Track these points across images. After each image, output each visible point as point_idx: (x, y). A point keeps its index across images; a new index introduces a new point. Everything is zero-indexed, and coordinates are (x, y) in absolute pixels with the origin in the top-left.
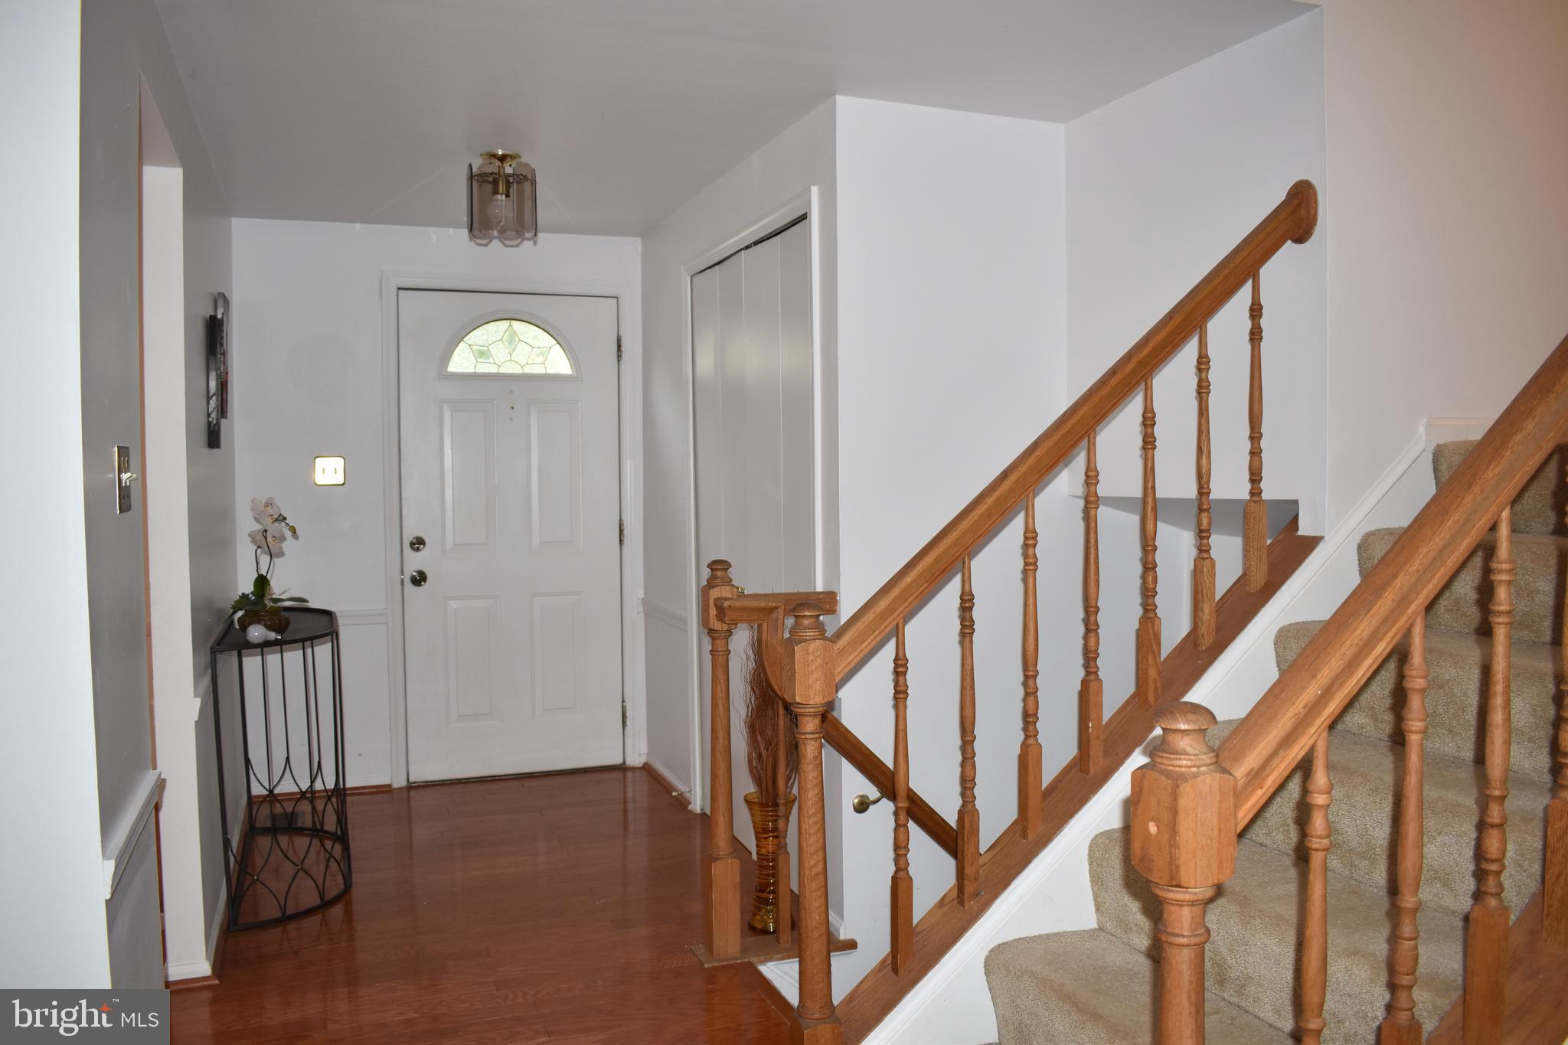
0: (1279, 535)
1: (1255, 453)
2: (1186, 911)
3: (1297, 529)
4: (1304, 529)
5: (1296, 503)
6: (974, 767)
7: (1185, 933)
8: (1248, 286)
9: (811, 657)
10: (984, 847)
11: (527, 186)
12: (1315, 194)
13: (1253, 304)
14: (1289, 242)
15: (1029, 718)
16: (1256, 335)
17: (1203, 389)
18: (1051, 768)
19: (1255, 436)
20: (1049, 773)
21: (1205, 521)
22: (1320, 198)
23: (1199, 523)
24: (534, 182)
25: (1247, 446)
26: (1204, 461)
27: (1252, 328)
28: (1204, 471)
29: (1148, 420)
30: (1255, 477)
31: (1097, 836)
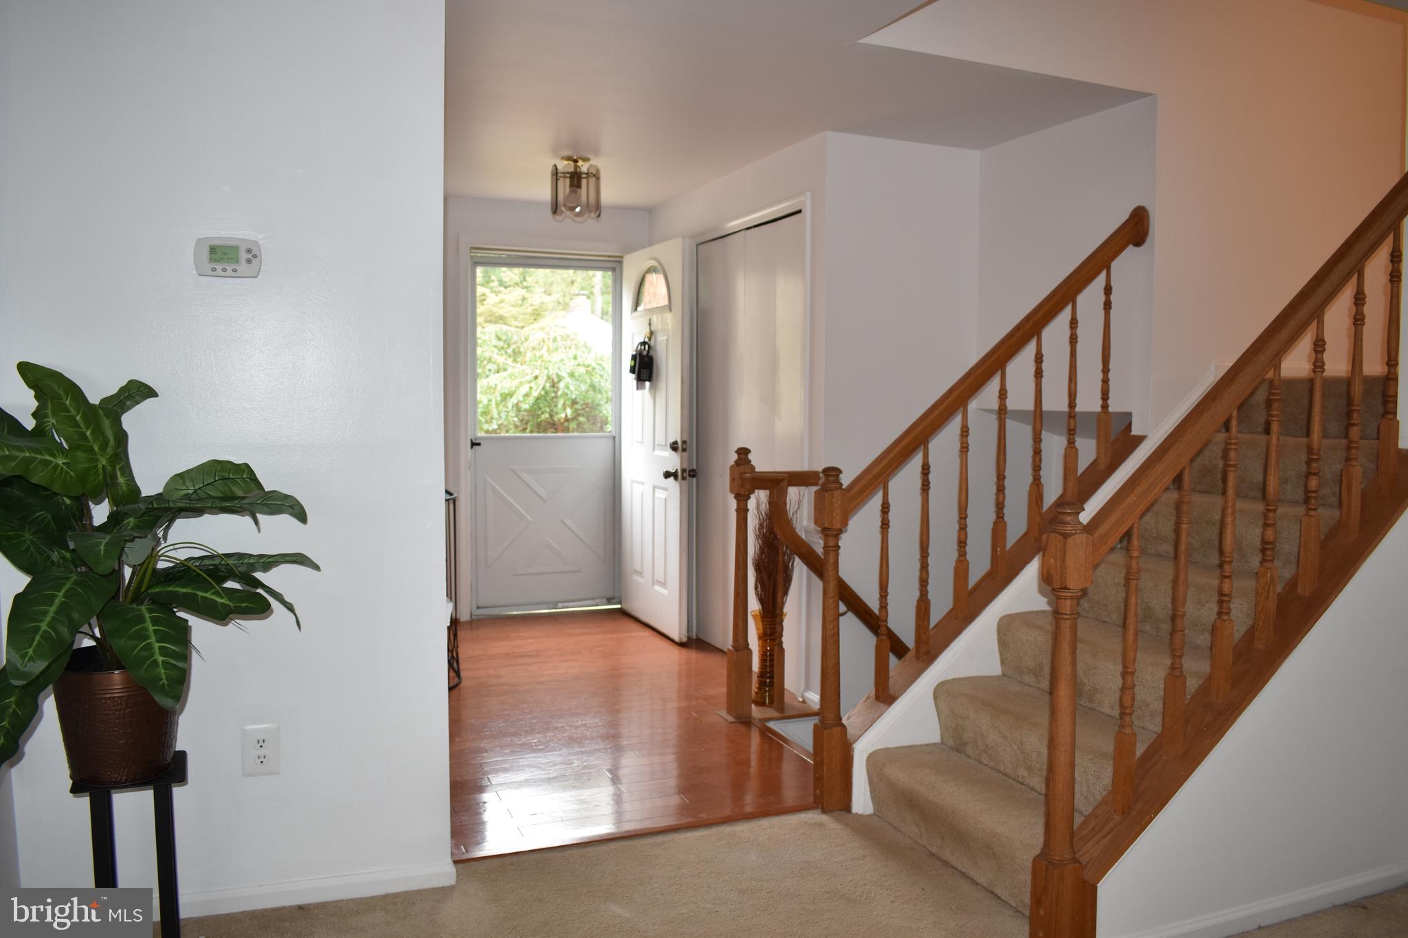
0: (1119, 434)
1: (1105, 381)
2: (1069, 602)
3: (1130, 430)
4: (1135, 431)
5: (1130, 414)
6: (928, 573)
7: (1068, 613)
8: (1103, 274)
9: (835, 500)
10: (932, 625)
11: (592, 180)
12: (1148, 216)
13: (1106, 286)
14: (1131, 245)
15: (962, 544)
16: (1108, 306)
17: (1073, 340)
18: (974, 577)
19: (1106, 370)
20: (973, 580)
21: (1072, 424)
22: (1151, 219)
23: (1069, 425)
24: (598, 179)
25: (1100, 376)
26: (1073, 386)
27: (1105, 301)
28: (1072, 391)
29: (1039, 358)
30: (1105, 396)
31: (1002, 617)
